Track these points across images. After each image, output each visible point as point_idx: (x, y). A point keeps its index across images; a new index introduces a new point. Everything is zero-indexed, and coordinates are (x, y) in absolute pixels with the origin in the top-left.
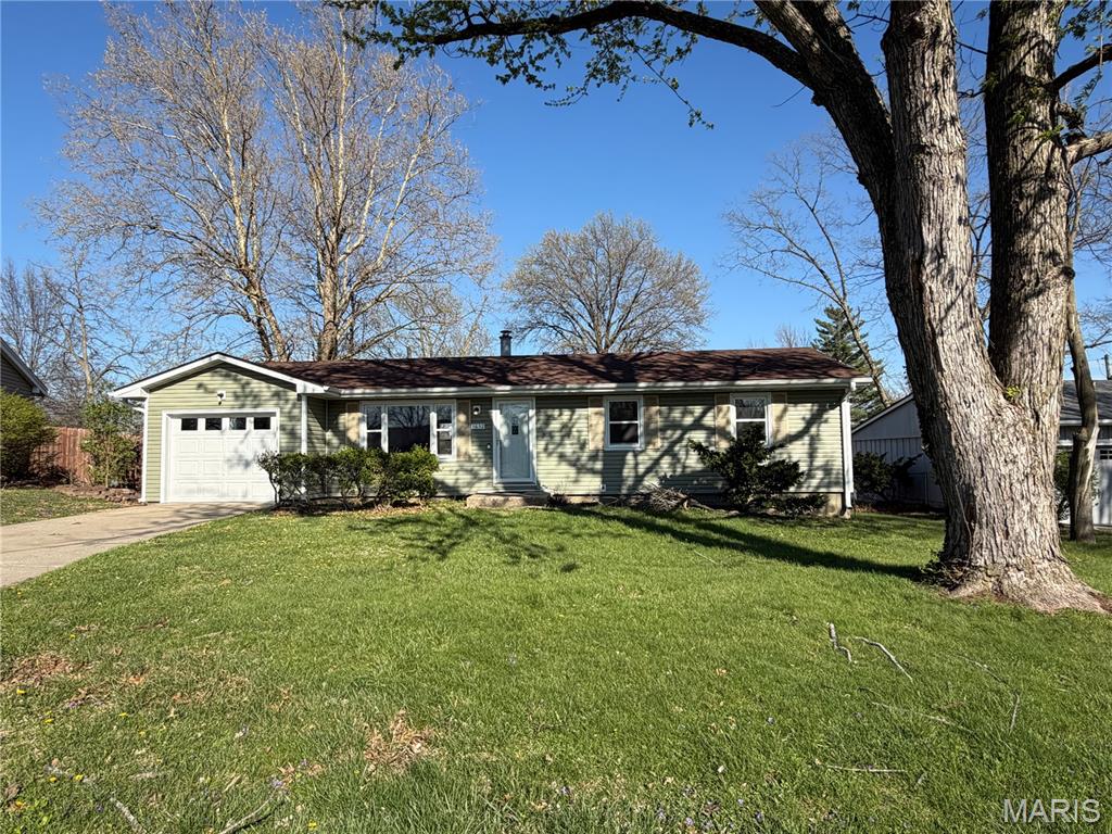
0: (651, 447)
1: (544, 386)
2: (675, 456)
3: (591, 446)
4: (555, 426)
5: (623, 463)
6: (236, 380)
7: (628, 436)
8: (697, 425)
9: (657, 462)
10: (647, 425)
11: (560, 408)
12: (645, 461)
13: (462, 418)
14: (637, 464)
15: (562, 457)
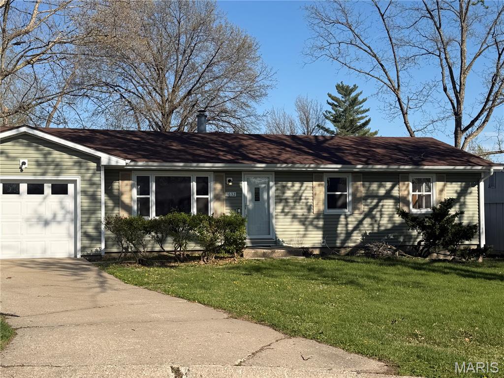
0: (357, 212)
1: (290, 165)
2: (373, 217)
3: (315, 210)
4: (289, 194)
5: (337, 222)
6: (38, 150)
7: (340, 203)
8: (388, 195)
9: (360, 222)
10: (354, 195)
11: (293, 181)
12: (352, 221)
13: (219, 186)
14: (347, 224)
15: (294, 216)
